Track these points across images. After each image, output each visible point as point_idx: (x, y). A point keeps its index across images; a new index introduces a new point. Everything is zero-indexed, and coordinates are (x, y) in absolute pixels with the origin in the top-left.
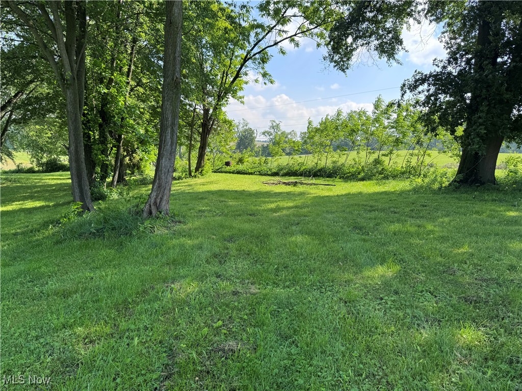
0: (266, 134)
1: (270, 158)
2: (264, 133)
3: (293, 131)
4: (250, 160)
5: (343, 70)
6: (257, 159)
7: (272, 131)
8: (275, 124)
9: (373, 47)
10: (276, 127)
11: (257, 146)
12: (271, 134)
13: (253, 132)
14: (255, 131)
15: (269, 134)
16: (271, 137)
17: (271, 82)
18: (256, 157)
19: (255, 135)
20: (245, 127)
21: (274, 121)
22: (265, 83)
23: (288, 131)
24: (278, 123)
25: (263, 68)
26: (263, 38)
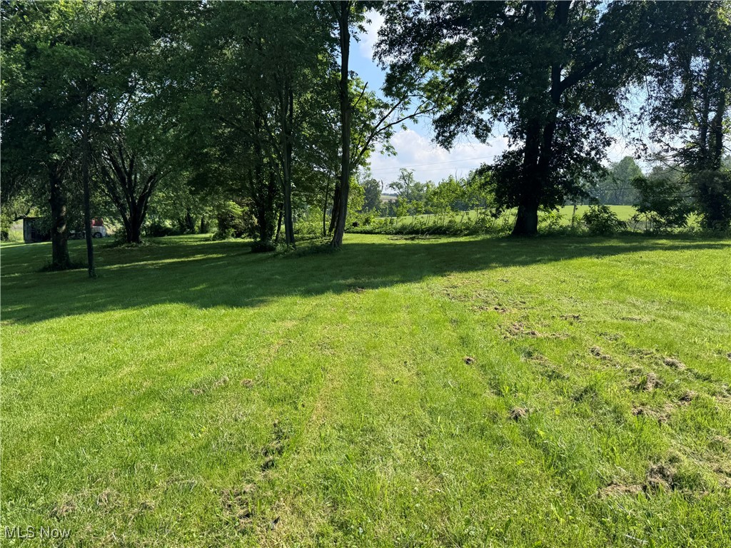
0: (394, 186)
1: (395, 218)
2: (391, 186)
3: (430, 182)
4: (376, 220)
5: (447, 149)
6: (383, 219)
7: (402, 182)
8: (405, 173)
9: (471, 132)
10: (407, 177)
11: (383, 203)
12: (401, 187)
13: (377, 185)
14: (380, 184)
15: (399, 186)
16: (401, 190)
17: (395, 154)
18: (382, 216)
19: (381, 188)
20: (367, 179)
21: (405, 170)
22: (389, 155)
23: (423, 182)
24: (410, 171)
25: (387, 141)
26: (387, 116)
